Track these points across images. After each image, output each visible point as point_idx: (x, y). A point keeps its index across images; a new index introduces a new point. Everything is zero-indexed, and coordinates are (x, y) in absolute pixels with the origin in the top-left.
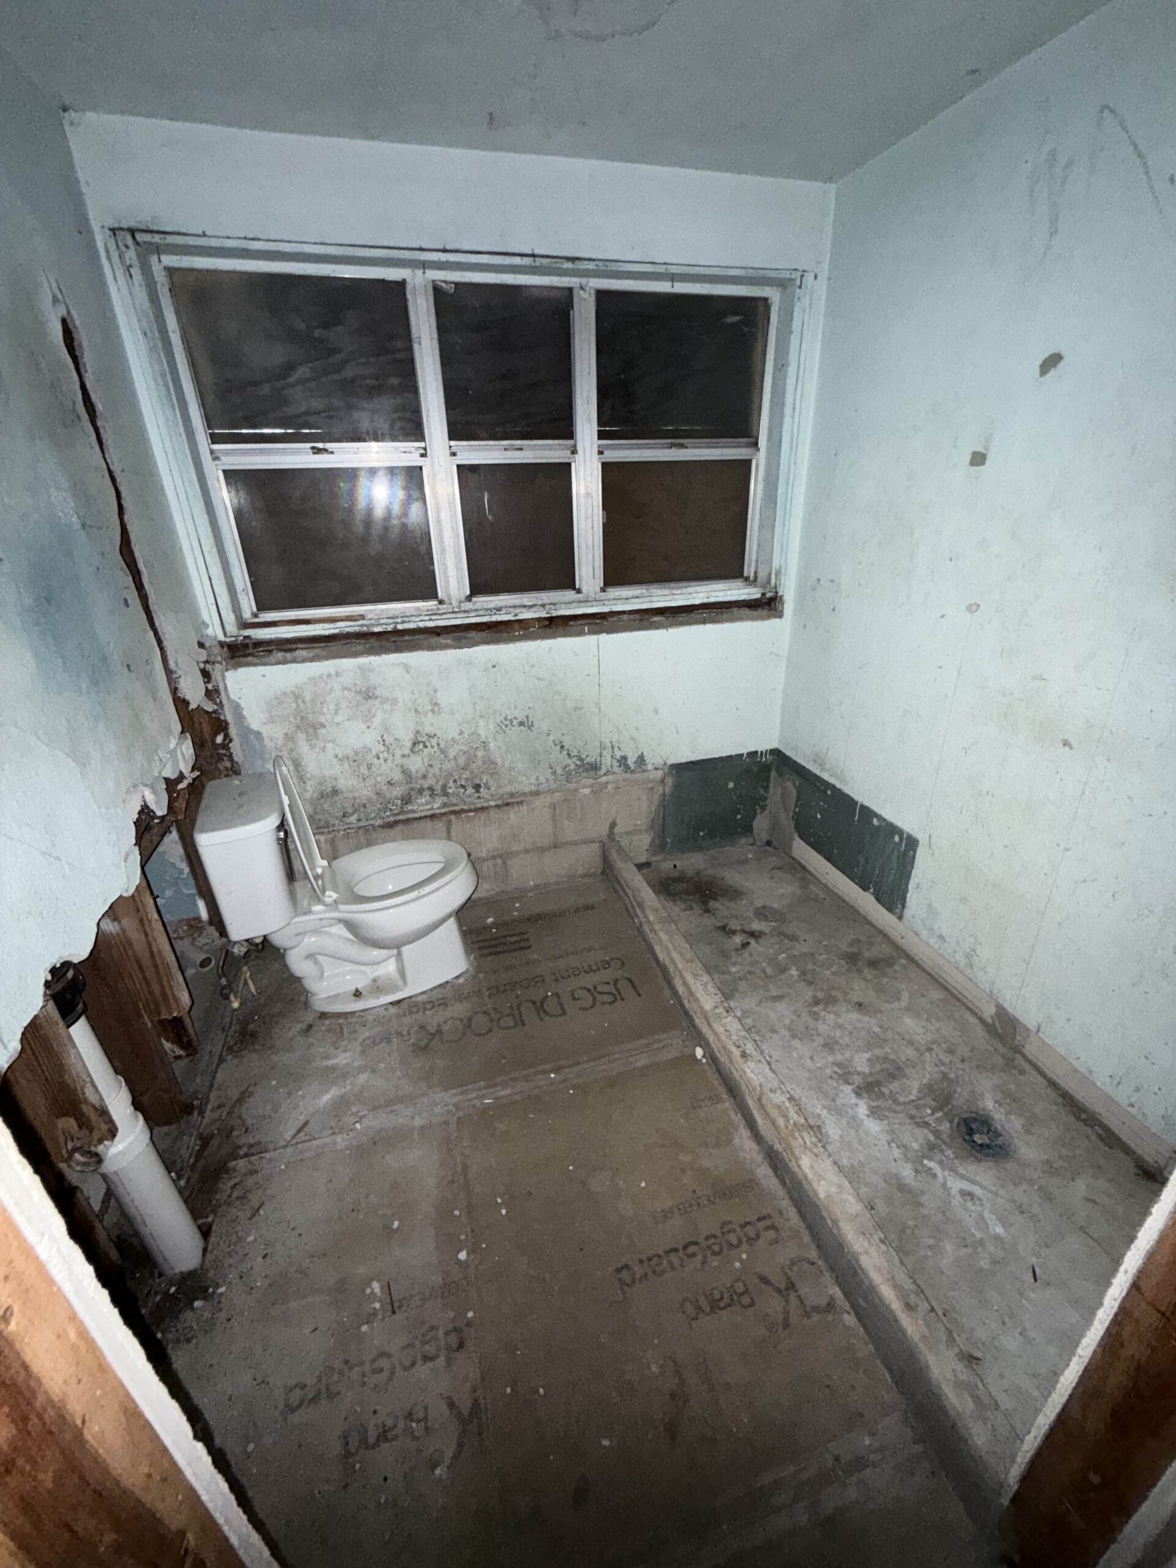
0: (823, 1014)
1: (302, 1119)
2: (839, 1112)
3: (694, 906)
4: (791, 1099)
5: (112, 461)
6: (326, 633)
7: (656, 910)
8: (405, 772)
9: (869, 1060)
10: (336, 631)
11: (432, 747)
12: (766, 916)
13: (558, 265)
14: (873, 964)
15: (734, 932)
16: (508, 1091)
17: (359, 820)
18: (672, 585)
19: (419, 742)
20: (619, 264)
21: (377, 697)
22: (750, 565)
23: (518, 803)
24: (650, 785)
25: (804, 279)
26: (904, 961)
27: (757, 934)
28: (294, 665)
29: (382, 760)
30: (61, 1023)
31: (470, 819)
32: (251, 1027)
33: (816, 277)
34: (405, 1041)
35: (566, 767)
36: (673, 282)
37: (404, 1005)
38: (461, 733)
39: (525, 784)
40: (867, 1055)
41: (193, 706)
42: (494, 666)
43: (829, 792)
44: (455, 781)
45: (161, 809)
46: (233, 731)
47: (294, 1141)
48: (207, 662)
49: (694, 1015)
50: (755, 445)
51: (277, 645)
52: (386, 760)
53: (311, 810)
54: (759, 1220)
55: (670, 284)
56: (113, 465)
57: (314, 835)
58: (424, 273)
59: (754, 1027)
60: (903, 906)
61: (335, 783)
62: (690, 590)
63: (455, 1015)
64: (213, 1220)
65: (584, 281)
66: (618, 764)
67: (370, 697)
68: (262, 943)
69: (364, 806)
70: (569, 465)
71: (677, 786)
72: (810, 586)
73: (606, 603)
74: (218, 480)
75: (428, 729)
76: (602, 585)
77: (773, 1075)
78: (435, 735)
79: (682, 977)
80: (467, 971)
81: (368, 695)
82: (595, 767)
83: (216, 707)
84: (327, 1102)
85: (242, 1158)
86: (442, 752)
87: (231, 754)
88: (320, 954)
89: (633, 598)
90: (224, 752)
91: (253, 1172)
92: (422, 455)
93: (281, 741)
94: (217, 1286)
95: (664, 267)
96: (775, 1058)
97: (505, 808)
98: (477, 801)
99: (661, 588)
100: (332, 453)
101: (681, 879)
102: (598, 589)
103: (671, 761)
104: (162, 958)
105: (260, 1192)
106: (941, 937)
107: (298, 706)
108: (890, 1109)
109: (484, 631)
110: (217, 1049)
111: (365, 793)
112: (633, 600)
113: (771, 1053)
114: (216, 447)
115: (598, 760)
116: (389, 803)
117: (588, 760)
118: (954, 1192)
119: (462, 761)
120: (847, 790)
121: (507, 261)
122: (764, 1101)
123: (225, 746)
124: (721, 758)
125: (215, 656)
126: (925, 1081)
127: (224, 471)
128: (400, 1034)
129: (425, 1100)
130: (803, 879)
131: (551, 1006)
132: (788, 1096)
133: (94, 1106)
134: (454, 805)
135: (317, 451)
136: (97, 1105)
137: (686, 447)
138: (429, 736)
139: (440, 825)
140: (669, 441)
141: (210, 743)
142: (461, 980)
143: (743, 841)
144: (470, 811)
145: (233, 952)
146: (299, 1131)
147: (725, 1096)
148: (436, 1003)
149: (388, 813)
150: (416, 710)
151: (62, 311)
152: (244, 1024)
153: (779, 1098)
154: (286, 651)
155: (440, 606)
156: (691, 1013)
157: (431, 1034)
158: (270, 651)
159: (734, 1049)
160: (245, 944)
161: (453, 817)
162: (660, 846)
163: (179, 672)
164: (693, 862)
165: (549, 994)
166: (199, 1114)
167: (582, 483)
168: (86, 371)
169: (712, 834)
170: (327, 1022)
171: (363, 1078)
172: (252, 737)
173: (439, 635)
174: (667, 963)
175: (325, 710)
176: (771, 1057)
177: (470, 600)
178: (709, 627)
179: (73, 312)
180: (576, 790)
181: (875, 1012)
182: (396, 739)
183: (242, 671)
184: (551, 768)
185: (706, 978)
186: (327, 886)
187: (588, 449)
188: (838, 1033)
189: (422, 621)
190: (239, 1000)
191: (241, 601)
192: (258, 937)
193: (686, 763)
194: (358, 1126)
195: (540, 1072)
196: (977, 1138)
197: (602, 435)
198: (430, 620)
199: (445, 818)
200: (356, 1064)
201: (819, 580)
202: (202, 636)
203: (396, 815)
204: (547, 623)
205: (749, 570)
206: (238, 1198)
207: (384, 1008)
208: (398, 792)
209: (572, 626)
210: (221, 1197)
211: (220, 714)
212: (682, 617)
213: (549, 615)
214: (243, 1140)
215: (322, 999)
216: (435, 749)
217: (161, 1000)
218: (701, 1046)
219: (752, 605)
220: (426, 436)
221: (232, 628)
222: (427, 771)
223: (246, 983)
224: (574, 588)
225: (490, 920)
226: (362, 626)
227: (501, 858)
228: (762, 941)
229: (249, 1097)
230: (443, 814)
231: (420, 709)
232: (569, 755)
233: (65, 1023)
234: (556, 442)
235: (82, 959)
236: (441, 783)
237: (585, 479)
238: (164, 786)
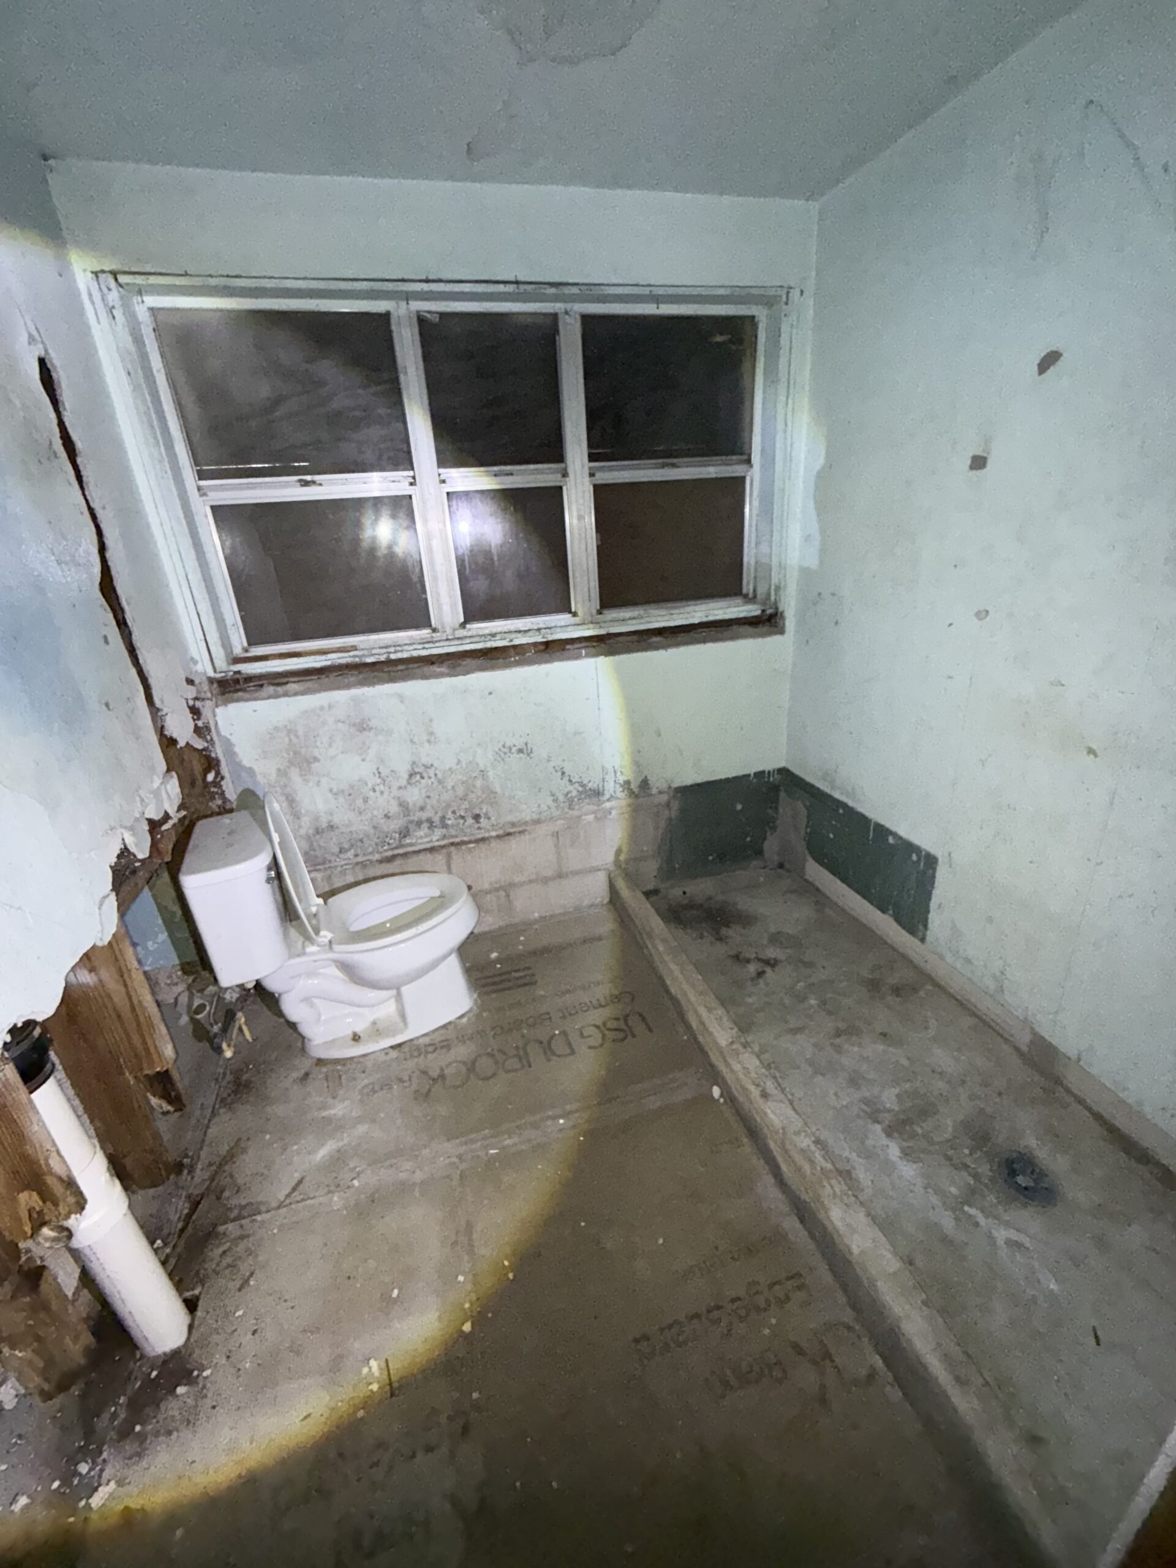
0: (846, 1046)
1: (297, 1176)
2: (868, 1155)
3: (706, 934)
4: (817, 1142)
5: (92, 497)
6: (318, 665)
7: (664, 941)
8: (403, 804)
9: (897, 1096)
10: (328, 663)
11: (430, 778)
12: (781, 943)
13: (543, 291)
14: (897, 991)
15: (748, 961)
16: (516, 1139)
17: (356, 856)
18: (669, 605)
19: (416, 773)
20: (602, 287)
21: (370, 729)
22: (748, 583)
23: (520, 832)
24: (655, 810)
25: (791, 295)
26: (929, 987)
27: (772, 962)
28: (287, 699)
29: (378, 793)
30: (22, 1089)
31: (470, 850)
32: (245, 1077)
33: (802, 292)
34: (405, 1087)
35: (568, 793)
36: (658, 304)
37: (406, 1049)
38: (459, 762)
39: (526, 814)
40: (897, 1091)
41: (182, 743)
42: (490, 693)
43: (841, 811)
44: (454, 812)
45: (144, 854)
46: (225, 770)
47: (288, 1201)
48: (196, 699)
49: (709, 1051)
50: (748, 461)
51: (267, 679)
52: (382, 793)
53: (306, 847)
54: (789, 1278)
55: (655, 306)
56: (94, 502)
57: (309, 872)
58: (408, 303)
59: (773, 1062)
60: (926, 927)
61: (330, 818)
62: (688, 609)
63: (459, 1059)
64: (200, 1293)
65: (569, 306)
66: (621, 789)
67: (364, 729)
68: (255, 987)
69: (361, 841)
70: (561, 488)
71: (683, 811)
72: (812, 601)
73: (603, 625)
74: (206, 516)
75: (425, 760)
76: (598, 607)
77: (796, 1116)
78: (432, 765)
79: (696, 1012)
80: (470, 1011)
81: (362, 727)
82: (597, 793)
83: (206, 745)
84: (324, 1157)
85: (233, 1220)
86: (440, 782)
87: (223, 792)
88: (315, 997)
89: (630, 619)
90: (216, 790)
91: (242, 1237)
92: (411, 484)
93: (273, 777)
94: (202, 1369)
95: (649, 289)
96: (797, 1095)
97: (507, 838)
98: (478, 831)
99: (658, 609)
100: (321, 485)
101: (691, 906)
102: (594, 612)
103: (675, 785)
104: (144, 1009)
105: (250, 1260)
106: (968, 961)
107: (290, 740)
108: (924, 1151)
109: (479, 657)
110: (211, 1100)
111: (361, 827)
112: (630, 622)
113: (794, 1091)
114: (203, 483)
115: (600, 786)
116: (387, 837)
117: (590, 785)
118: (1000, 1242)
119: (460, 791)
120: (860, 809)
121: (491, 288)
122: (788, 1147)
123: (216, 783)
124: (727, 780)
125: (205, 692)
126: (961, 1117)
127: (212, 507)
128: (401, 1080)
129: (426, 1152)
130: (817, 903)
131: (559, 1046)
132: (813, 1139)
133: (60, 1179)
134: (452, 837)
135: (306, 484)
136: (64, 1176)
137: (678, 467)
138: (426, 767)
139: (440, 858)
140: (660, 461)
141: (200, 781)
142: (465, 1020)
143: (754, 863)
144: (470, 842)
145: (224, 999)
146: (294, 1189)
147: (745, 1140)
148: (438, 1045)
149: (385, 848)
150: (411, 741)
151: (39, 351)
152: (237, 1074)
153: (805, 1142)
154: (278, 684)
155: (434, 635)
156: (706, 1048)
157: (434, 1080)
158: (262, 686)
159: (752, 1088)
160: (238, 989)
161: (452, 848)
162: (668, 872)
163: (165, 710)
164: (702, 888)
165: (557, 1032)
166: (190, 1172)
167: (574, 507)
168: (65, 409)
169: (721, 858)
170: (324, 1070)
171: (362, 1129)
172: (244, 774)
173: (433, 663)
174: (679, 996)
175: (318, 744)
176: (793, 1095)
177: (464, 627)
178: (710, 646)
179: (50, 351)
180: (579, 817)
181: (899, 1043)
182: (392, 771)
183: (233, 708)
184: (553, 796)
185: (720, 1011)
186: (322, 925)
187: (579, 473)
188: (865, 1067)
189: (415, 649)
190: (232, 1049)
191: (231, 636)
192: (251, 982)
193: (691, 786)
194: (356, 1183)
195: (549, 1117)
196: (1021, 1180)
197: (592, 458)
198: (424, 648)
199: (444, 851)
200: (354, 1114)
201: (820, 594)
202: (191, 673)
203: (393, 849)
204: (542, 647)
205: (748, 587)
206: (229, 1266)
207: (383, 1053)
208: (395, 825)
209: (569, 649)
210: (210, 1266)
211: (211, 751)
212: (681, 637)
213: (545, 640)
214: (234, 1202)
215: (318, 1045)
216: (433, 780)
217: (143, 1053)
218: (718, 1085)
219: (752, 623)
220: (415, 465)
221: (221, 663)
222: (425, 803)
223: (240, 1029)
224: (570, 612)
225: (494, 955)
226: (354, 656)
227: (505, 890)
228: (777, 969)
229: (242, 1153)
230: (443, 847)
231: (416, 739)
232: (570, 781)
233: (28, 1088)
234: (545, 466)
235: (46, 1016)
236: (440, 814)
237: (577, 501)
238: (147, 828)
